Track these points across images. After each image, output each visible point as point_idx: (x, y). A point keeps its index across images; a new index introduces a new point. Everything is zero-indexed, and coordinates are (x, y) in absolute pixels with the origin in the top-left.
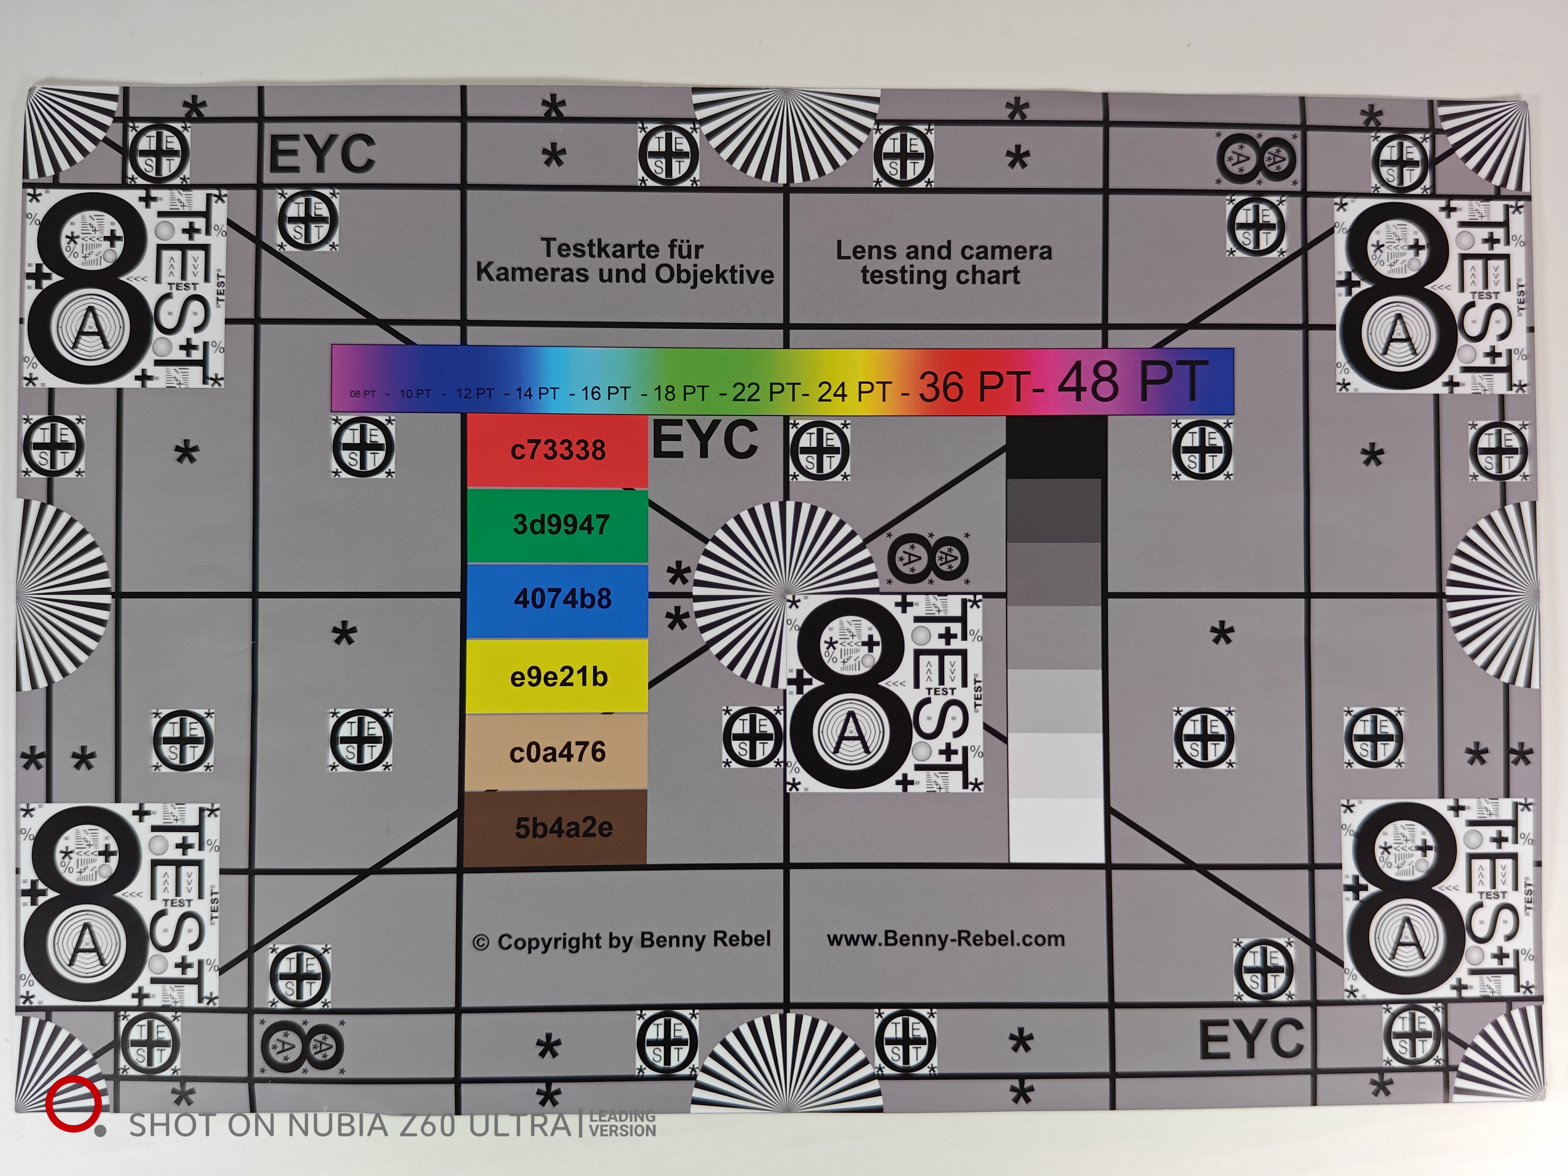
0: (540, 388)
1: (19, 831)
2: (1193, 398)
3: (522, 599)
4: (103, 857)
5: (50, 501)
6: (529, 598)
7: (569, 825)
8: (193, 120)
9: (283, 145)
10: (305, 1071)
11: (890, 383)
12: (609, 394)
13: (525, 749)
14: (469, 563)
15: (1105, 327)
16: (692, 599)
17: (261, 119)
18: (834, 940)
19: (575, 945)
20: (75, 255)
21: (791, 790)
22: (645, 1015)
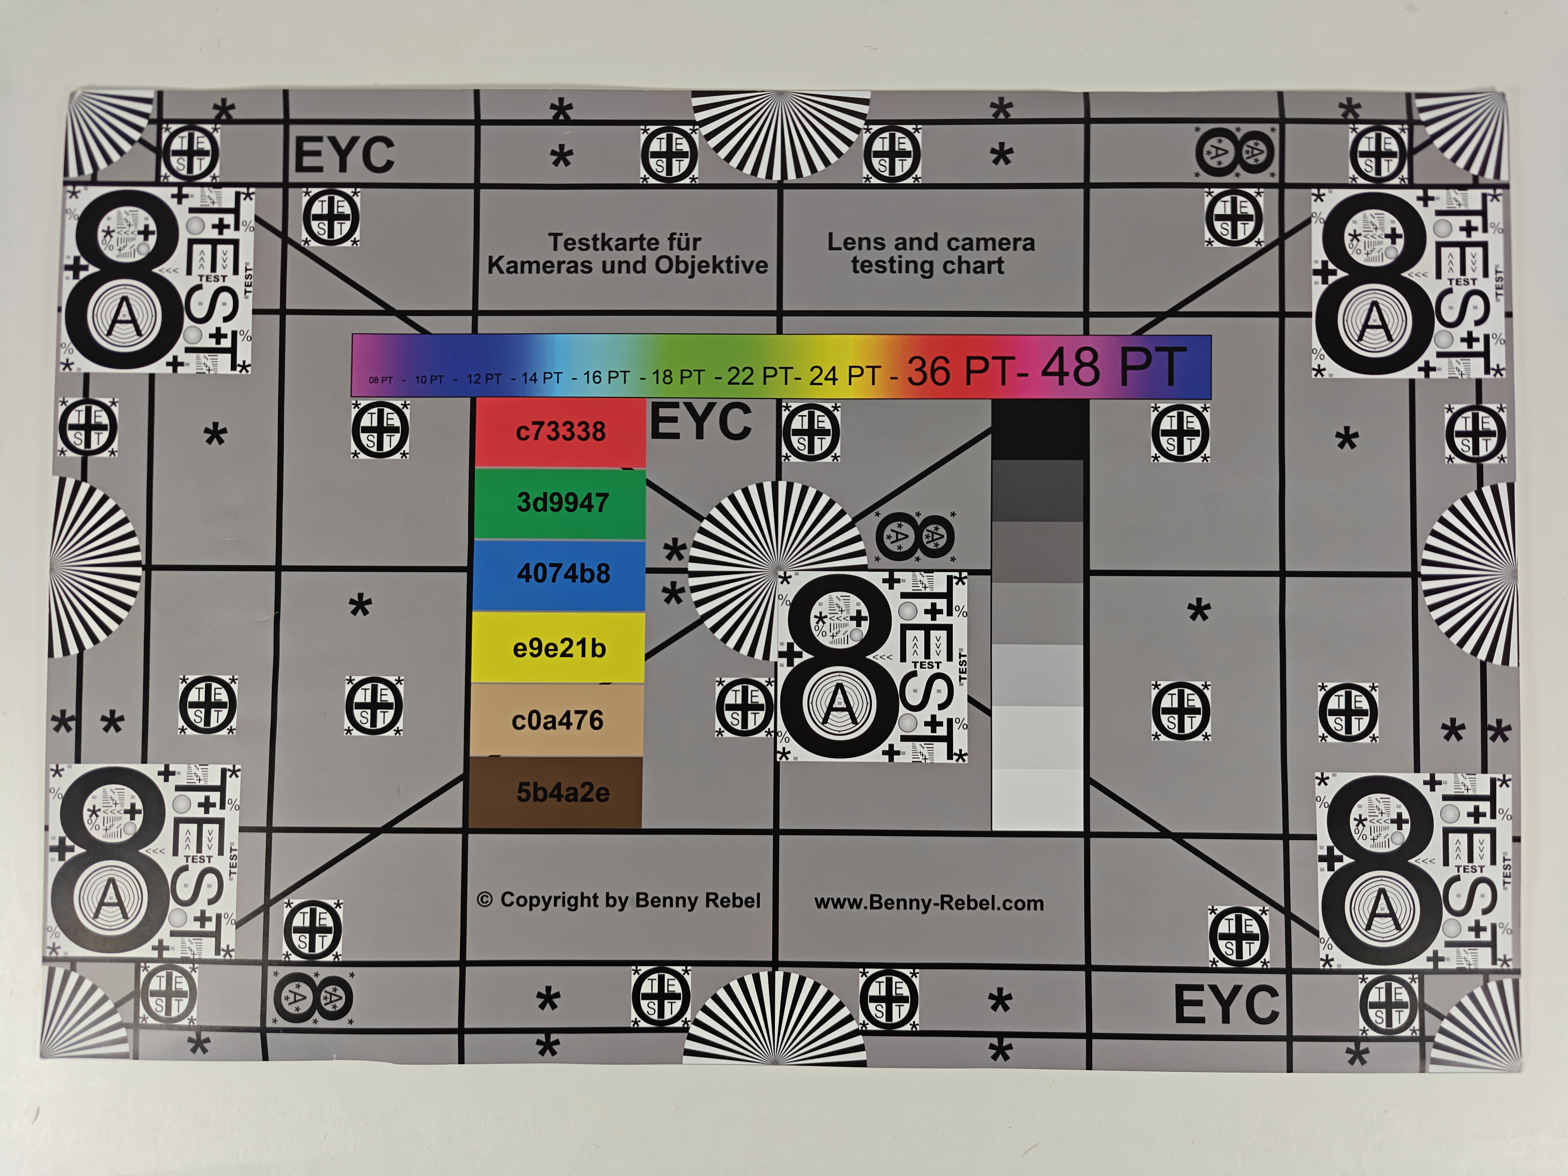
0: (545, 373)
1: (48, 790)
2: (1171, 383)
3: (525, 574)
4: (128, 816)
5: (84, 478)
6: (532, 573)
7: (568, 790)
8: (223, 122)
9: (307, 146)
10: (315, 1021)
11: (880, 367)
12: (610, 378)
13: (527, 717)
14: (476, 539)
15: (1086, 315)
16: (687, 575)
17: (287, 122)
18: (822, 903)
19: (573, 904)
20: (111, 248)
21: (781, 758)
22: (640, 970)
